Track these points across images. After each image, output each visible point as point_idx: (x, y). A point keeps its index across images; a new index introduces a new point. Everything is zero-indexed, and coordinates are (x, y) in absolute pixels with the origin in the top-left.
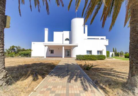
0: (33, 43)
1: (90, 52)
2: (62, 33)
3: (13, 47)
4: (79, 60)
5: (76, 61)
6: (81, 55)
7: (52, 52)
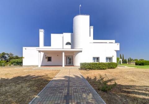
0: (24, 48)
1: (98, 58)
2: (61, 35)
3: (4, 54)
4: (84, 69)
5: (80, 71)
6: (87, 62)
7: (49, 59)
